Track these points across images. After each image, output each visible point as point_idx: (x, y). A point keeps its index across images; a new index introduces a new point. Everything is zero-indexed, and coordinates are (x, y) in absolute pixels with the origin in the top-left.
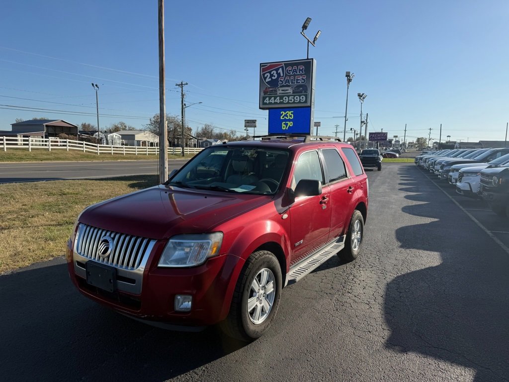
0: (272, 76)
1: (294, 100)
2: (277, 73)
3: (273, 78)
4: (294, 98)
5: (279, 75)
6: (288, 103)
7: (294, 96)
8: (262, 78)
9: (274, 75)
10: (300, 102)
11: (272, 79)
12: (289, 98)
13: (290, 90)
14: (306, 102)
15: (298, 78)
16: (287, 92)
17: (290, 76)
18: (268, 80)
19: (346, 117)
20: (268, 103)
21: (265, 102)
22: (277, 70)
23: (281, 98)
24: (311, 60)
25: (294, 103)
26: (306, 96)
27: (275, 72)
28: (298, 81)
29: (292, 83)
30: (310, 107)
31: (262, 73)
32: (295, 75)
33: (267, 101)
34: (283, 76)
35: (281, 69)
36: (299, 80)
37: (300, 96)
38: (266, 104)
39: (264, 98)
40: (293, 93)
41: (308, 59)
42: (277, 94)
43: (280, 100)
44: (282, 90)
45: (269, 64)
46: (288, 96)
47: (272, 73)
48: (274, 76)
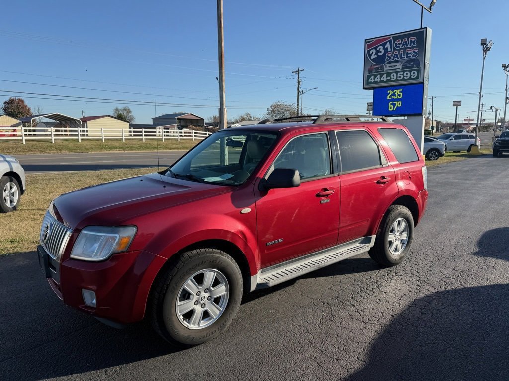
0: (378, 51)
1: (404, 77)
2: (384, 48)
3: (380, 54)
4: (403, 75)
5: (386, 50)
6: (397, 80)
7: (404, 72)
8: (367, 55)
9: (380, 50)
10: (410, 79)
11: (378, 55)
12: (397, 76)
13: (399, 66)
14: (417, 78)
15: (409, 52)
16: (395, 68)
17: (399, 50)
18: (373, 57)
19: (480, 93)
20: (373, 82)
21: (370, 81)
22: (384, 45)
23: (388, 75)
24: (425, 30)
25: (403, 79)
26: (418, 71)
27: (381, 47)
28: (409, 55)
29: (401, 57)
30: (423, 83)
31: (366, 50)
32: (405, 49)
33: (372, 80)
34: (391, 51)
35: (388, 43)
36: (410, 53)
37: (410, 72)
38: (371, 83)
39: (369, 77)
40: (403, 68)
41: (421, 28)
42: (383, 71)
43: (386, 78)
44: (390, 67)
45: (375, 40)
46: (397, 73)
47: (378, 49)
48: (381, 52)
